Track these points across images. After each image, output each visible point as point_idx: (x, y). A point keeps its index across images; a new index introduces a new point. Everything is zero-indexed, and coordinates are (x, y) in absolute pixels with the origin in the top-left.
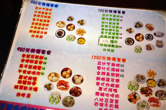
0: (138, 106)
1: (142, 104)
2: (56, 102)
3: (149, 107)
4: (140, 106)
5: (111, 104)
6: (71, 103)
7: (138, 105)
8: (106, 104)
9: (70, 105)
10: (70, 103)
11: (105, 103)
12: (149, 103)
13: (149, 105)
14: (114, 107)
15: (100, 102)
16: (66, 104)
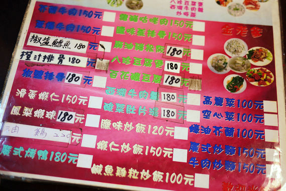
0: (230, 9)
1: (235, 7)
2: (117, 4)
3: (244, 11)
4: (232, 9)
5: (193, 6)
6: (139, 6)
7: (230, 7)
8: (187, 7)
9: (137, 7)
10: (137, 5)
11: (185, 6)
12: (244, 5)
13: (244, 8)
14: (197, 10)
15: (179, 5)
16: (131, 7)
